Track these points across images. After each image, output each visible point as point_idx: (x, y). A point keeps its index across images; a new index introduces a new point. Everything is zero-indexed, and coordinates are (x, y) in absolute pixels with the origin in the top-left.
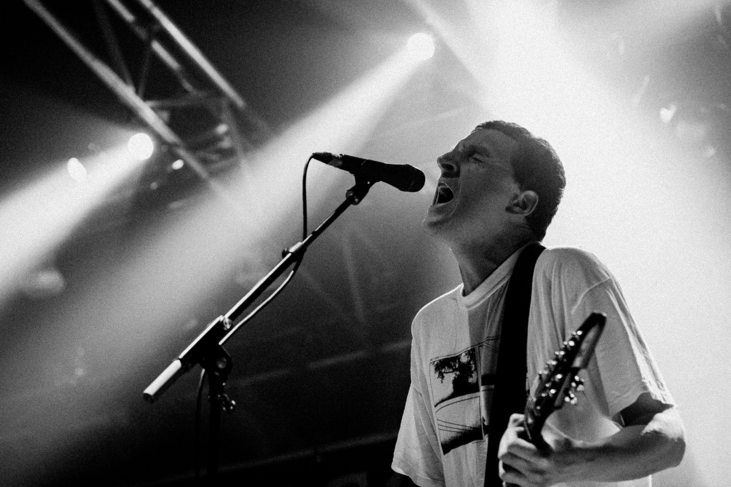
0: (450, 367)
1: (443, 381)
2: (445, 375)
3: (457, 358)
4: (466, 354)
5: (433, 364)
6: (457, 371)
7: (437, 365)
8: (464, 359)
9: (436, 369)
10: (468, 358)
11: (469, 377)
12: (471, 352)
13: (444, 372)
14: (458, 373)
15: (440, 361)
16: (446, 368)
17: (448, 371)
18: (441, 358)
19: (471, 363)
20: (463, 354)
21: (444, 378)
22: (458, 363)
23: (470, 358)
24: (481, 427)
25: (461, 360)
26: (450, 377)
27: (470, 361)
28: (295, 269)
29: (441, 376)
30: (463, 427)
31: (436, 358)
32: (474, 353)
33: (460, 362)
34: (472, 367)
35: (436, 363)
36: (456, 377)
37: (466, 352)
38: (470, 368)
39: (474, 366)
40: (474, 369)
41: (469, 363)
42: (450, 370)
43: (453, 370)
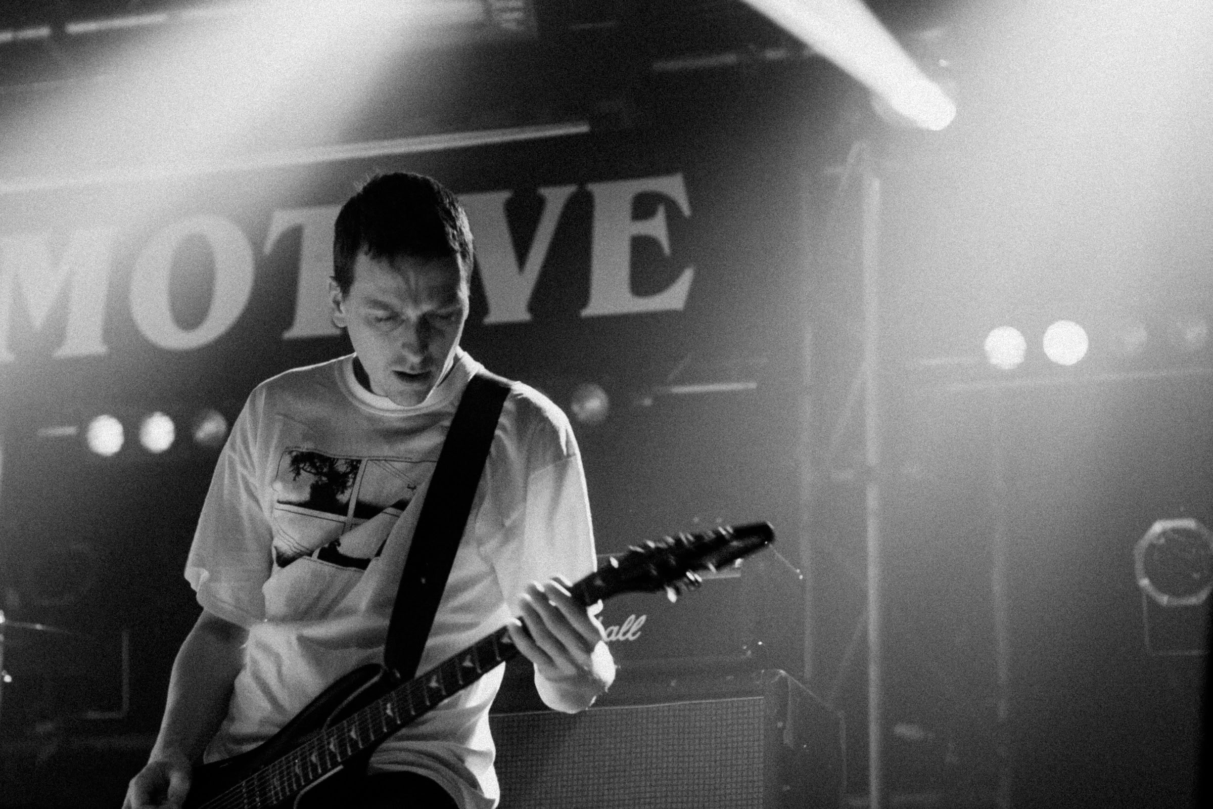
0: (313, 465)
1: (298, 479)
2: (302, 472)
3: (331, 461)
4: (347, 463)
5: (292, 452)
6: (324, 476)
7: (295, 456)
9: (292, 460)
10: (347, 467)
11: (339, 492)
12: (355, 464)
13: (302, 469)
14: (324, 480)
15: (303, 452)
16: (308, 464)
17: (308, 470)
19: (350, 476)
20: (343, 462)
21: (299, 476)
22: (328, 467)
23: (351, 469)
25: (335, 465)
26: (310, 478)
27: (349, 473)
29: (297, 472)
32: (358, 465)
33: (331, 467)
34: (349, 481)
35: (296, 452)
36: (319, 483)
37: (348, 461)
38: (346, 482)
39: (351, 480)
40: (350, 484)
41: (346, 475)
42: (313, 471)
43: (318, 472)
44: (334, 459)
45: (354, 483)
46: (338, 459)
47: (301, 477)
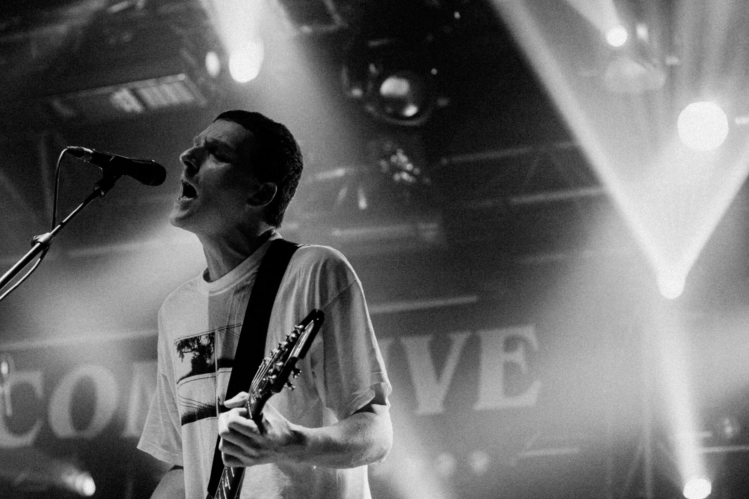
0: (189, 347)
1: (183, 360)
2: (184, 354)
3: (196, 339)
4: (207, 337)
5: (176, 344)
6: (197, 351)
7: (179, 345)
8: (204, 341)
9: (178, 349)
10: (208, 340)
11: (208, 358)
12: (211, 336)
13: (184, 352)
14: (197, 353)
15: (181, 341)
16: (186, 348)
17: (187, 351)
18: (182, 339)
19: (211, 345)
20: (204, 337)
21: (184, 357)
22: (196, 344)
23: (210, 341)
24: (215, 406)
25: (200, 342)
26: (189, 356)
27: (210, 344)
28: (42, 258)
29: (182, 355)
30: (199, 404)
31: (178, 339)
32: (213, 336)
33: (199, 344)
34: (211, 349)
35: (178, 344)
36: (195, 357)
37: (207, 335)
38: (210, 350)
39: (212, 348)
40: (212, 351)
41: (209, 345)
42: (190, 350)
43: (192, 349)
44: (199, 336)
45: (214, 350)
46: (201, 336)
47: (185, 357)
